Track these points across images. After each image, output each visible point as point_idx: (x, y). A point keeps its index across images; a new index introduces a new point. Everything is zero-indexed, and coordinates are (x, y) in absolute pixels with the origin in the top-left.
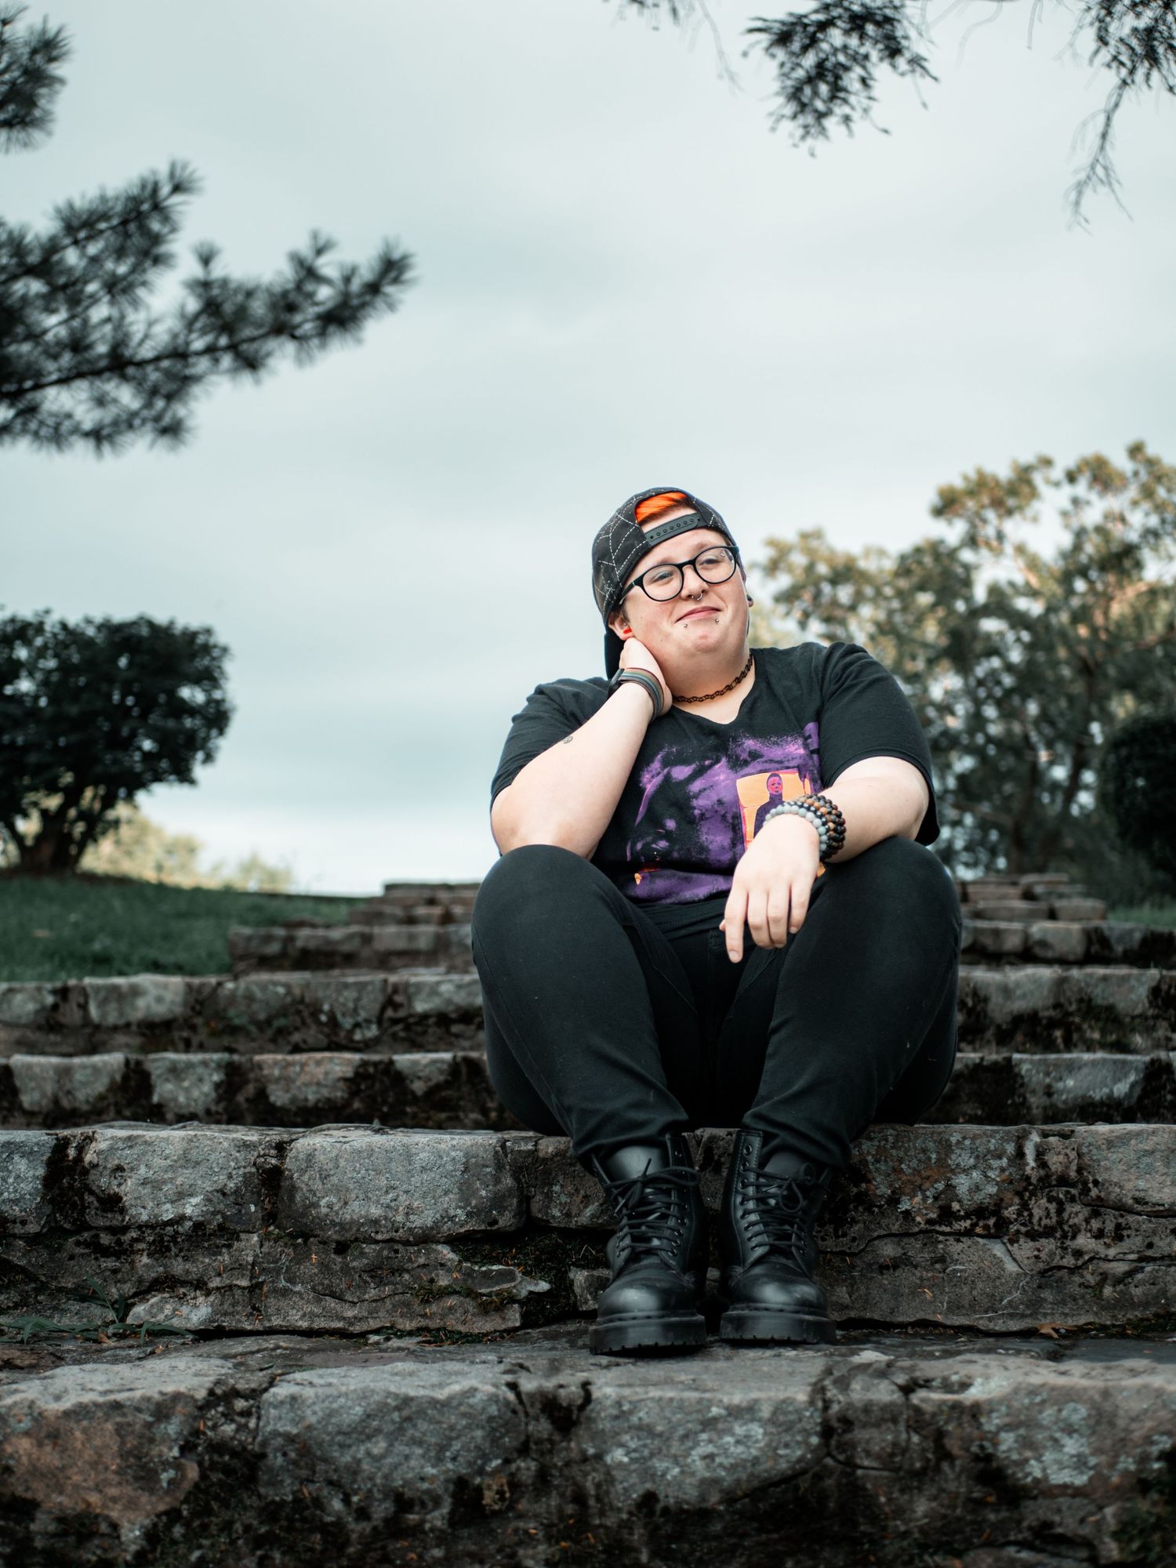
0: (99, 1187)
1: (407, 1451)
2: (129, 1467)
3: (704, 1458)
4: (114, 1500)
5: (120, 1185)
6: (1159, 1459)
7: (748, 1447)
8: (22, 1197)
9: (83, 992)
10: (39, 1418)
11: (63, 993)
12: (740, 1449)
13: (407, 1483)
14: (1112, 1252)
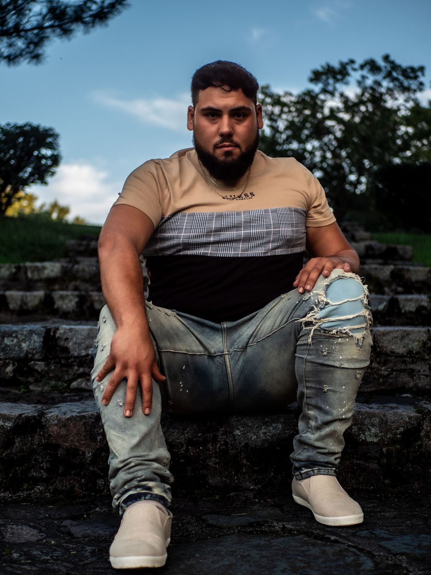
0: (61, 345)
1: (173, 431)
2: (88, 435)
3: (263, 433)
4: (83, 444)
5: (67, 344)
6: (399, 435)
7: (277, 430)
8: (36, 348)
9: (26, 268)
10: (60, 420)
11: (18, 268)
12: (274, 431)
13: (173, 440)
14: (383, 368)
